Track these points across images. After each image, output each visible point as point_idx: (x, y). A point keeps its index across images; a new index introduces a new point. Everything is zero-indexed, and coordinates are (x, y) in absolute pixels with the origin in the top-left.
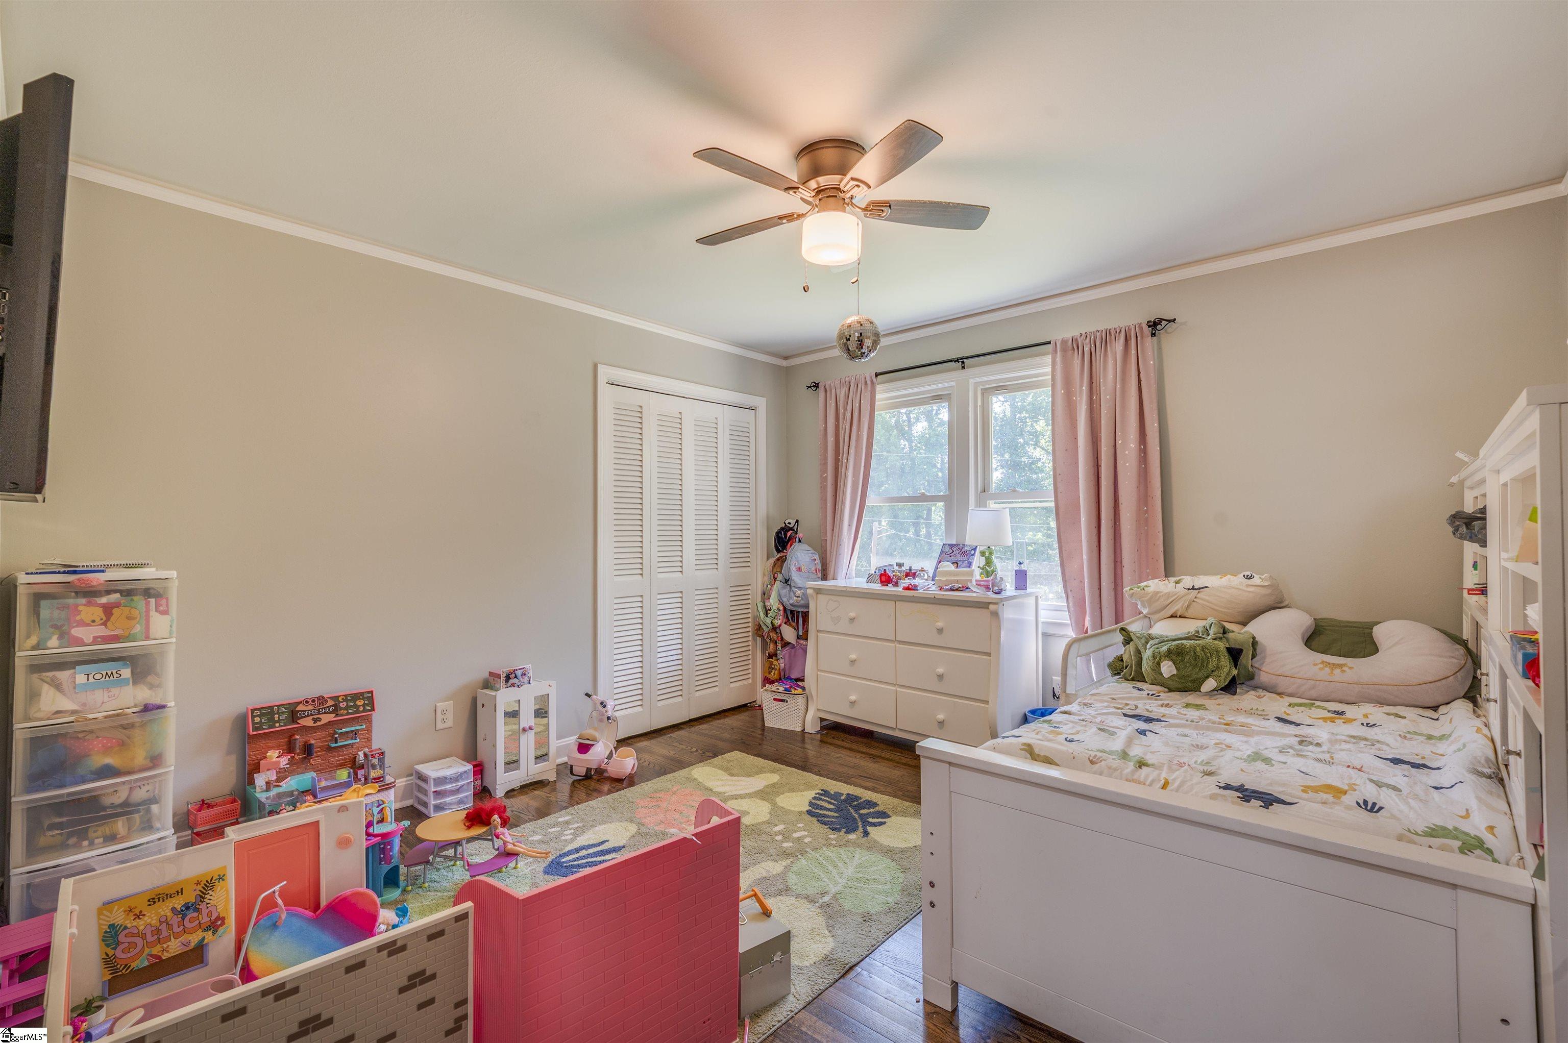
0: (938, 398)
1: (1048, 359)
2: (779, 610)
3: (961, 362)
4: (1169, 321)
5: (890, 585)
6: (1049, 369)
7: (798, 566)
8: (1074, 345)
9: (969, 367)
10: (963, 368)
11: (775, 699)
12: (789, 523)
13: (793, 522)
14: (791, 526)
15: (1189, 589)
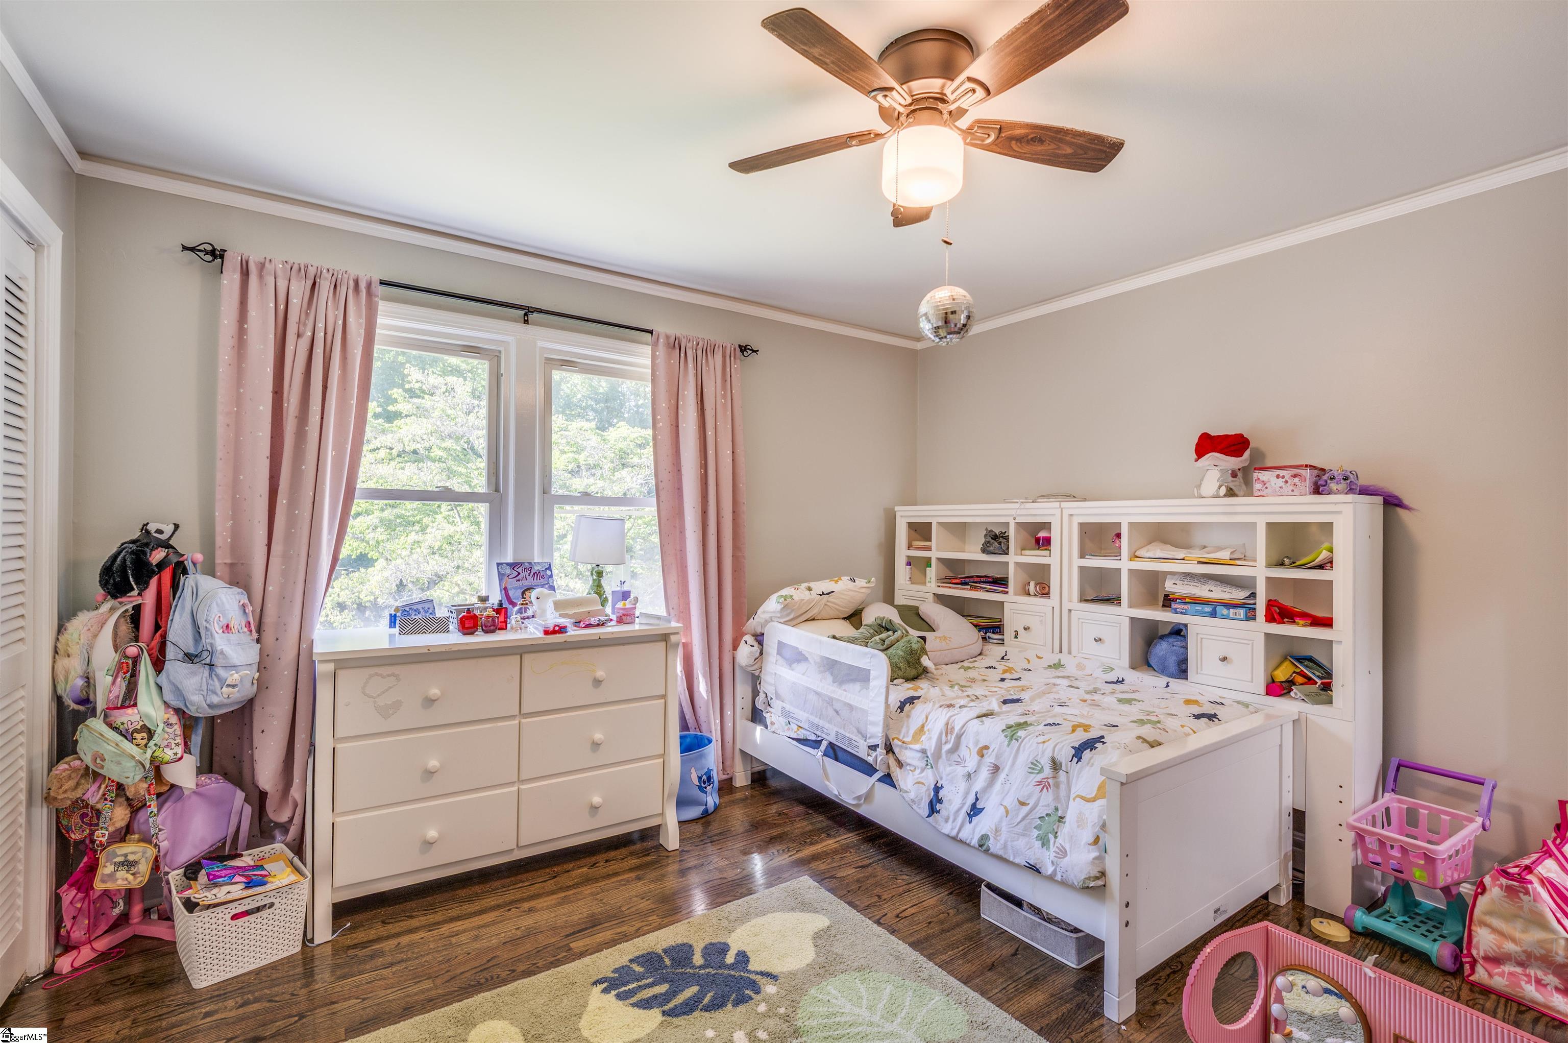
0: (472, 350)
1: (648, 350)
2: (170, 725)
3: (527, 313)
4: (753, 351)
5: (479, 632)
6: (648, 362)
7: (225, 622)
8: (676, 345)
9: (537, 324)
10: (526, 322)
11: (235, 917)
12: (160, 532)
13: (168, 529)
14: (163, 537)
15: (820, 595)
